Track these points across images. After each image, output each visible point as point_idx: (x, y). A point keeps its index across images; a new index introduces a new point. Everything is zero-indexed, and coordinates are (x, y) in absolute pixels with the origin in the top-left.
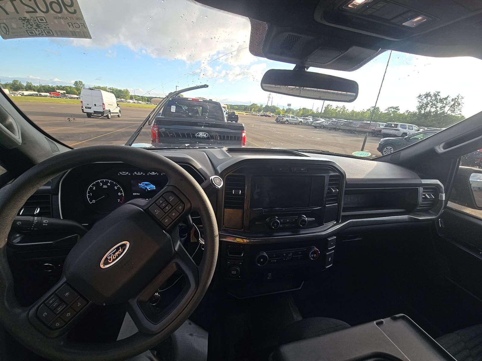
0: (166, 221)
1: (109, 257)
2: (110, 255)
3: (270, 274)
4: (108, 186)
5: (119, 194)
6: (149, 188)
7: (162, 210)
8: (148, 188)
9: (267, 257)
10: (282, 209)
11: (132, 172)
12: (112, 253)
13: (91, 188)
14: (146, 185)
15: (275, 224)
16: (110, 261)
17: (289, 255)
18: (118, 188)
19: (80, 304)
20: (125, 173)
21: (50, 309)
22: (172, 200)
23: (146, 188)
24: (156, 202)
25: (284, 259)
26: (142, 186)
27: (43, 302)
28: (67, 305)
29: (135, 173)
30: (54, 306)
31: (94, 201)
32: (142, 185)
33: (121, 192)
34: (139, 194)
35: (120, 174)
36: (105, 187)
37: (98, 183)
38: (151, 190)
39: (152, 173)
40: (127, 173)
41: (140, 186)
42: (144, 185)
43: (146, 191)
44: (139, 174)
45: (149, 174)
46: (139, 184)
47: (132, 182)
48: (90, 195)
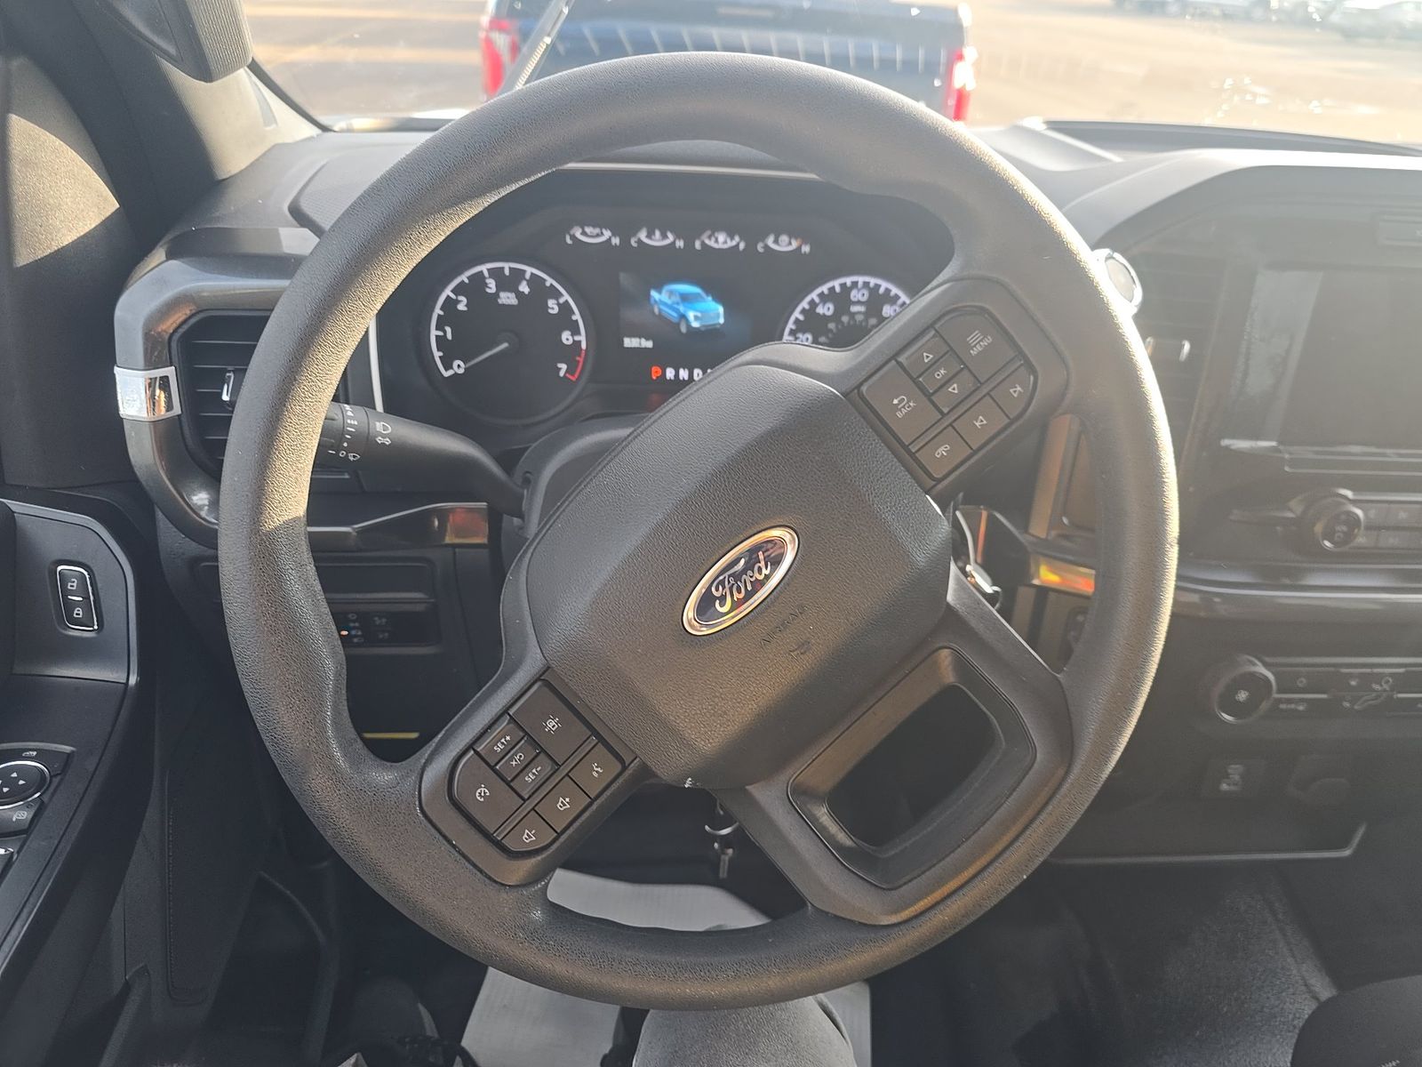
0: (942, 451)
1: (717, 590)
2: (722, 583)
3: (1235, 771)
4: (519, 295)
5: (566, 337)
6: (696, 318)
7: (929, 396)
8: (691, 315)
9: (1271, 686)
10: (1384, 455)
11: (625, 231)
12: (729, 576)
13: (450, 304)
14: (685, 298)
15: (1338, 528)
16: (721, 606)
17: (1377, 687)
18: (564, 307)
19: (599, 769)
20: (598, 235)
21: (496, 772)
22: (980, 353)
23: (683, 317)
24: (902, 359)
25: (1347, 704)
26: (665, 304)
27: (471, 746)
28: (557, 766)
29: (643, 235)
30: (514, 763)
31: (459, 367)
32: (663, 298)
33: (576, 332)
34: (649, 344)
35: (573, 237)
36: (507, 298)
37: (478, 279)
38: (704, 326)
39: (717, 241)
40: (607, 234)
41: (655, 301)
42: (676, 299)
43: (684, 329)
44: (657, 241)
45: (703, 244)
46: (654, 294)
47: (625, 279)
48: (445, 332)
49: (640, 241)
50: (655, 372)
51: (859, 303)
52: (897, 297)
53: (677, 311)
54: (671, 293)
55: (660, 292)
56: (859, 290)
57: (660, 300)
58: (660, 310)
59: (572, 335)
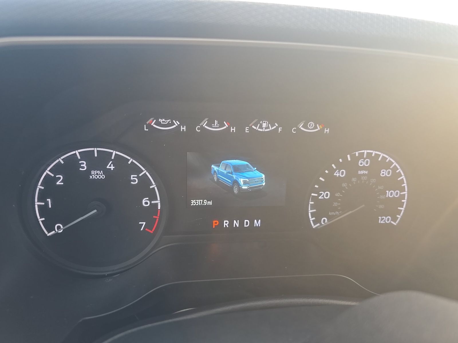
4: (107, 172)
5: (145, 202)
6: (245, 183)
8: (241, 181)
13: (49, 181)
14: (237, 169)
20: (168, 125)
23: (236, 182)
26: (222, 174)
29: (204, 124)
31: (59, 228)
34: (210, 203)
35: (149, 126)
36: (97, 175)
37: (73, 162)
38: (250, 188)
39: (261, 127)
40: (177, 123)
41: (215, 171)
42: (231, 170)
43: (236, 191)
44: (215, 128)
45: (251, 129)
46: (214, 167)
47: (191, 157)
48: (47, 204)
49: (202, 128)
50: (215, 223)
51: (364, 168)
52: (391, 163)
53: (230, 178)
54: (227, 166)
55: (219, 166)
56: (365, 159)
57: (218, 171)
58: (218, 179)
59: (150, 200)
